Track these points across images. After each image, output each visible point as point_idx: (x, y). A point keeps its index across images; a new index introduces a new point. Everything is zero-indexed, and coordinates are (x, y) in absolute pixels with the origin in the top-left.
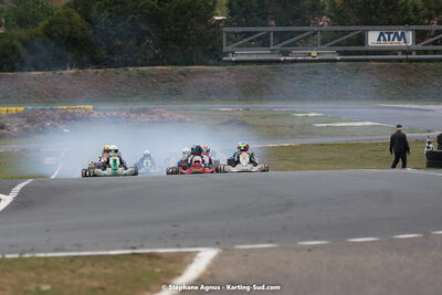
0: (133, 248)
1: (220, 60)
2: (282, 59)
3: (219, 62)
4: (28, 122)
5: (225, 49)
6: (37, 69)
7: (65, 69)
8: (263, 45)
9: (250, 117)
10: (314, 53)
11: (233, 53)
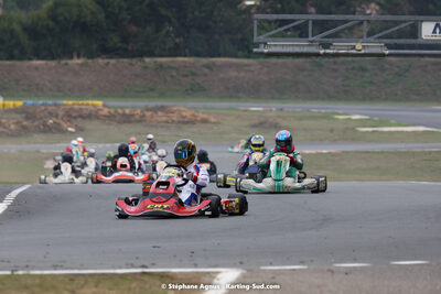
0: (143, 267)
1: (250, 51)
2: (322, 52)
3: (250, 54)
4: (27, 118)
5: (256, 39)
6: (39, 58)
7: (71, 58)
8: (301, 36)
9: (284, 118)
10: (359, 46)
11: (265, 44)
